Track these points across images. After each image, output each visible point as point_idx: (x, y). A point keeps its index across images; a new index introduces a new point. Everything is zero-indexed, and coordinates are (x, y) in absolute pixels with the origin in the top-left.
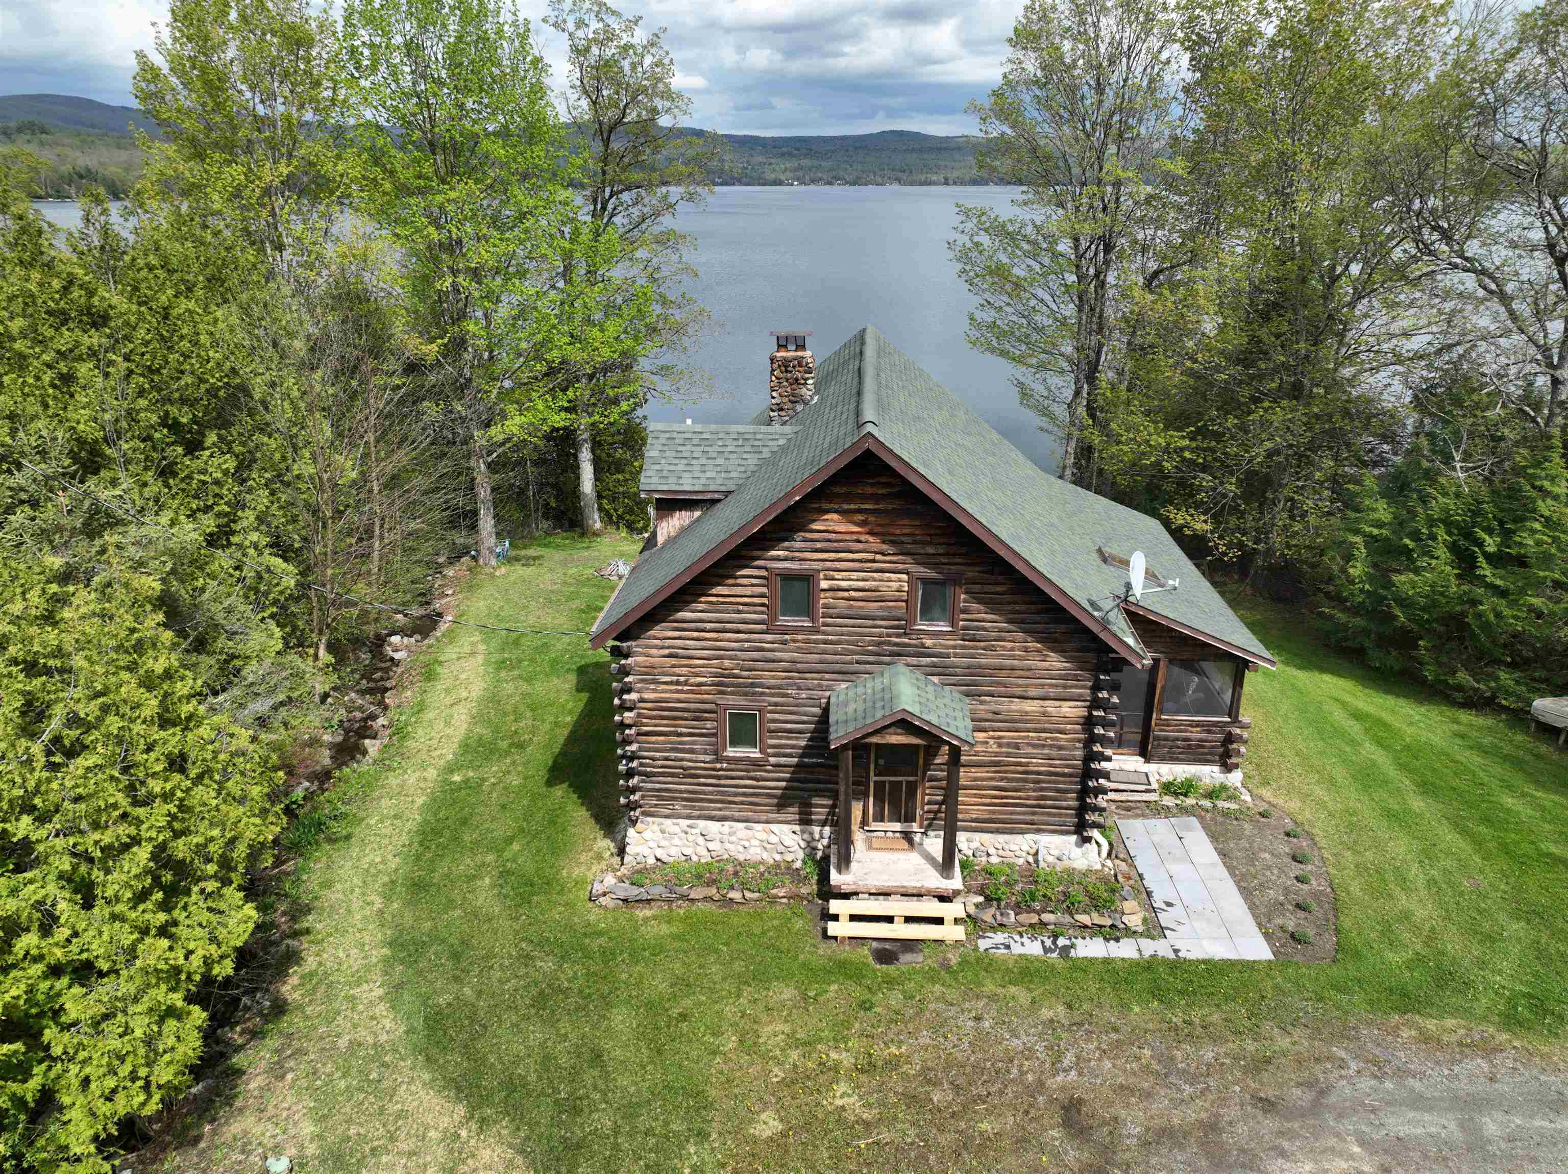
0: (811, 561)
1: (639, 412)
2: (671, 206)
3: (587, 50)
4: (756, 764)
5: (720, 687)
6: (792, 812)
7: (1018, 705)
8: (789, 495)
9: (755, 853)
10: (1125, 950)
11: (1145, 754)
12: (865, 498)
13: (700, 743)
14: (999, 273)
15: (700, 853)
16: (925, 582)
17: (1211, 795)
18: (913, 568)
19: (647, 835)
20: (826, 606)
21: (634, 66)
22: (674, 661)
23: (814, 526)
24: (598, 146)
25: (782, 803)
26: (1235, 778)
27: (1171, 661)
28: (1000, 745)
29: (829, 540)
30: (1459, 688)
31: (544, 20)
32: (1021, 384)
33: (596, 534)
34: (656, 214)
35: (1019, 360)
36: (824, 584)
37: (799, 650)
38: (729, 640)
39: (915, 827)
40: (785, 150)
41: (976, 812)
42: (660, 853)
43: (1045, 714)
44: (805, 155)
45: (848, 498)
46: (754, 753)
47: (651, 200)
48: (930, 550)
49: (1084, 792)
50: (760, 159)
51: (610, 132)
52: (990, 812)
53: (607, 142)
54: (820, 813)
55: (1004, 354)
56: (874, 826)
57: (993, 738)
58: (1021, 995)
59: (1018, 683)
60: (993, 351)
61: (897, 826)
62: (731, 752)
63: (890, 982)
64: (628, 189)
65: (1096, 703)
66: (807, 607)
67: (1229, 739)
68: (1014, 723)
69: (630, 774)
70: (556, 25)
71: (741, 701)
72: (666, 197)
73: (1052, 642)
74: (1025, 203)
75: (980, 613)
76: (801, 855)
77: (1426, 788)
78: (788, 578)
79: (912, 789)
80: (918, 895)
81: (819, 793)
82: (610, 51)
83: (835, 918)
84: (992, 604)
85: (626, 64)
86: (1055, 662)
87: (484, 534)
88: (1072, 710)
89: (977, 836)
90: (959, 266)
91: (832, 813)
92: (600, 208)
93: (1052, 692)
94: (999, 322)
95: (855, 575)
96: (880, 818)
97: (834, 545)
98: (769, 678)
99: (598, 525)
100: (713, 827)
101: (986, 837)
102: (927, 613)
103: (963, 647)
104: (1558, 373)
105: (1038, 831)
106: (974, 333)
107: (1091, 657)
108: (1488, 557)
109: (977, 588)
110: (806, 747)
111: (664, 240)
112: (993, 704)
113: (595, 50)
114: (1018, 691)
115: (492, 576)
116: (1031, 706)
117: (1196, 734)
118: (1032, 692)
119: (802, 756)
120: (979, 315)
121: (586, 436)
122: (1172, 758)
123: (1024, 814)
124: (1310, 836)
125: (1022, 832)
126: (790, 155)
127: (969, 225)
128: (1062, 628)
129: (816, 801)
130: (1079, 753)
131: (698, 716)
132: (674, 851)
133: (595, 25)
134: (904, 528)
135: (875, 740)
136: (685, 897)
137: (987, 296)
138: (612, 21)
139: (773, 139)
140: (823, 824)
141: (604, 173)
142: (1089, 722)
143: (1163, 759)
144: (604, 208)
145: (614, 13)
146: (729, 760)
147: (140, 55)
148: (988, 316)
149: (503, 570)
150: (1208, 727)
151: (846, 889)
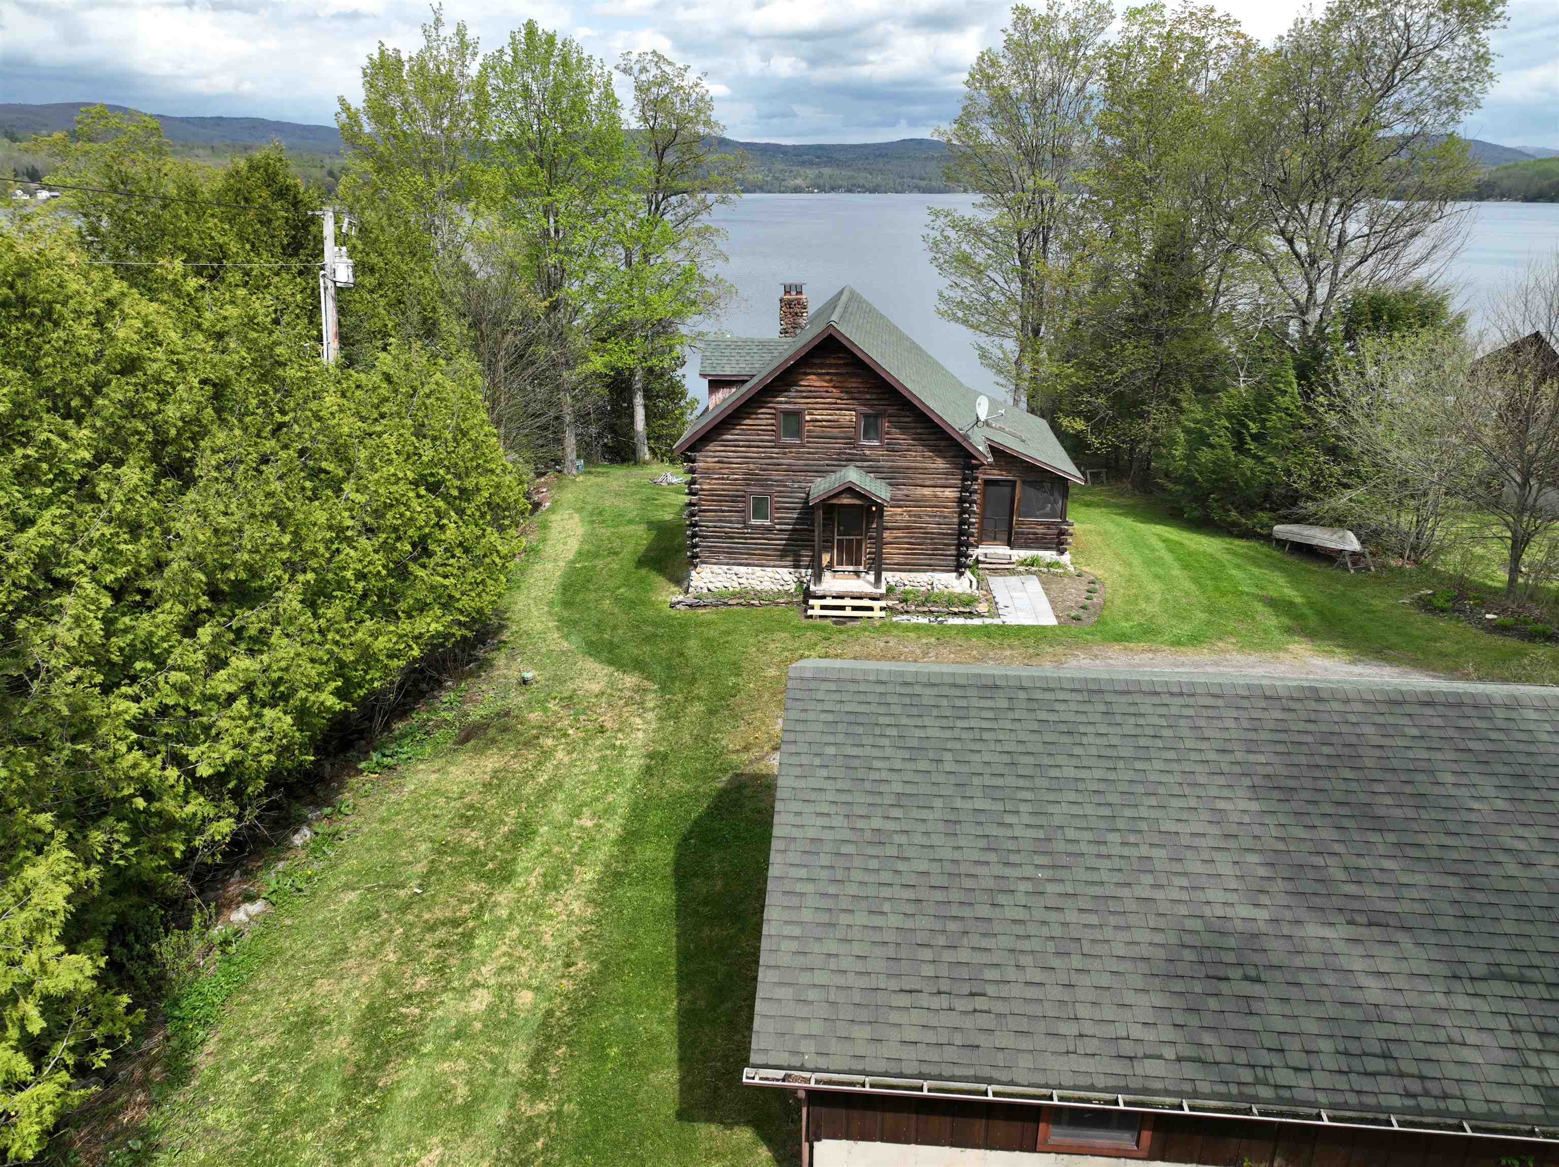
0: (800, 403)
1: (680, 372)
2: (708, 207)
3: (648, 89)
4: (768, 529)
5: (747, 482)
6: (789, 561)
7: (920, 491)
8: (786, 361)
9: (767, 585)
10: (977, 622)
11: (1010, 544)
12: (830, 366)
13: (735, 517)
14: (964, 262)
15: (733, 585)
16: (866, 416)
17: (1049, 565)
18: (858, 408)
19: (703, 575)
20: (809, 431)
21: (682, 102)
22: (721, 465)
23: (801, 382)
24: (653, 162)
25: (783, 554)
26: (1066, 558)
27: (1024, 482)
28: (910, 516)
29: (810, 391)
30: (1234, 524)
31: (617, 68)
32: (981, 348)
33: (646, 463)
34: (696, 213)
35: (976, 328)
36: (808, 418)
37: (793, 458)
38: (753, 453)
39: (861, 568)
40: (806, 157)
41: (897, 559)
42: (711, 586)
43: (935, 496)
44: (826, 164)
45: (821, 366)
46: (767, 523)
47: (692, 202)
48: (869, 397)
49: (960, 545)
50: (781, 167)
51: (664, 149)
53: (661, 158)
54: (805, 561)
55: (965, 322)
56: (837, 568)
57: (906, 511)
58: (912, 635)
59: (920, 478)
60: (957, 320)
61: (851, 568)
62: (753, 522)
63: (841, 632)
64: (676, 194)
65: (964, 489)
66: (798, 433)
67: (1062, 533)
68: (918, 502)
69: (694, 535)
70: (624, 71)
71: (758, 489)
72: (704, 200)
73: (938, 452)
74: (983, 205)
75: (896, 434)
76: (794, 586)
77: (1186, 567)
78: (787, 414)
79: (859, 542)
80: (861, 598)
81: (805, 547)
82: (665, 90)
83: (812, 608)
84: (903, 429)
85: (677, 100)
86: (940, 464)
87: (568, 450)
88: (950, 493)
89: (898, 574)
90: (932, 254)
91: (812, 561)
92: (656, 209)
93: (939, 482)
94: (965, 300)
95: (825, 412)
96: (840, 563)
97: (813, 394)
98: (776, 475)
99: (648, 457)
100: (742, 570)
101: (903, 575)
102: (866, 436)
103: (888, 456)
104: (1305, 318)
105: (934, 571)
106: (943, 307)
107: (960, 461)
108: (1251, 435)
109: (895, 419)
110: (797, 517)
111: (704, 233)
112: (905, 490)
113: (654, 90)
114: (919, 482)
115: (574, 481)
116: (927, 491)
117: (1040, 530)
118: (928, 483)
119: (795, 524)
120: (946, 293)
121: (639, 385)
122: (1027, 547)
123: (925, 559)
124: (1103, 584)
125: (924, 571)
126: (811, 163)
127: (938, 223)
128: (943, 443)
129: (803, 553)
130: (956, 520)
131: (734, 499)
132: (719, 585)
133: (654, 71)
134: (852, 383)
135: (835, 501)
136: (725, 604)
137: (953, 278)
138: (668, 69)
139: (795, 147)
140: (807, 567)
141: (658, 181)
142: (961, 501)
143: (1021, 547)
144: (657, 208)
145: (670, 63)
146: (752, 527)
147: (342, 101)
148: (957, 294)
149: (581, 478)
150: (1048, 525)
151: (820, 593)
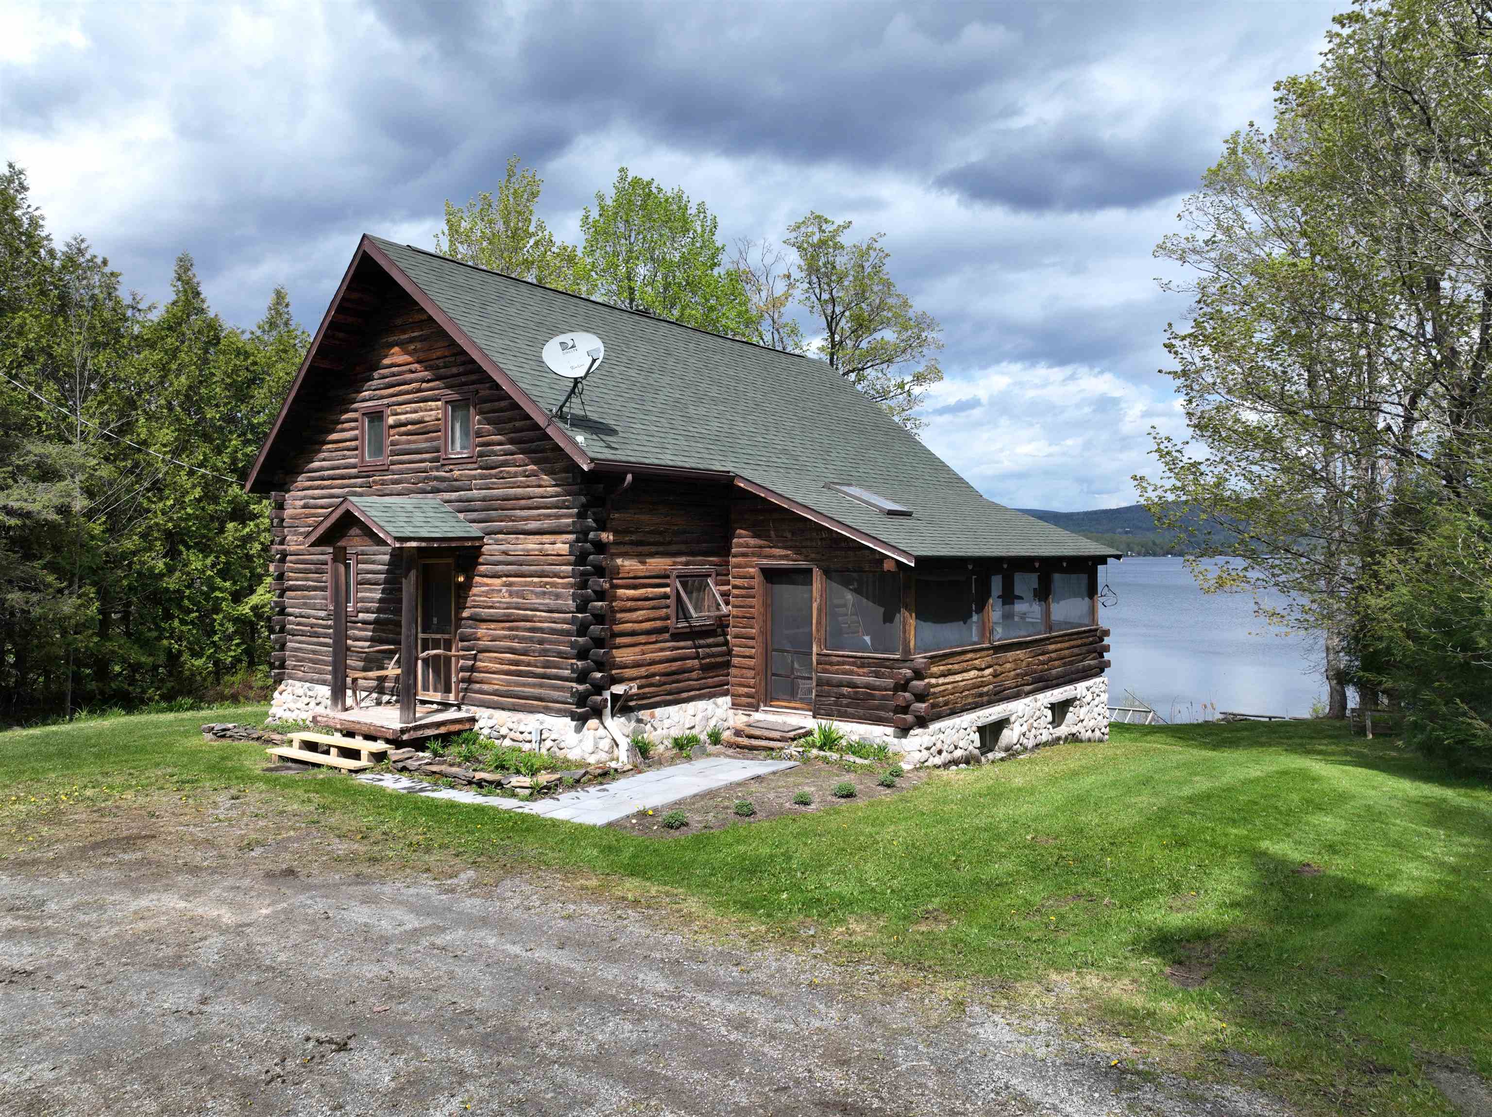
0: (383, 399)
4: (352, 621)
7: (522, 543)
12: (413, 326)
13: (319, 598)
16: (452, 405)
18: (445, 393)
19: (284, 696)
20: (393, 444)
22: (307, 511)
23: (386, 361)
25: (366, 666)
28: (511, 594)
29: (394, 375)
36: (391, 421)
37: (377, 492)
38: (337, 487)
39: (451, 698)
43: (543, 553)
45: (403, 329)
46: (350, 609)
48: (454, 370)
52: (509, 683)
56: (422, 696)
57: (505, 585)
59: (521, 517)
61: (439, 697)
65: (581, 535)
66: (382, 449)
69: (284, 630)
73: (545, 462)
75: (489, 435)
78: (371, 417)
79: (448, 646)
86: (548, 487)
89: (497, 714)
91: (398, 681)
95: (408, 407)
96: (426, 686)
97: (397, 379)
100: (322, 690)
101: (503, 715)
103: (482, 477)
107: (574, 477)
109: (487, 406)
110: (381, 601)
112: (503, 543)
114: (522, 525)
118: (532, 526)
119: (379, 611)
123: (534, 686)
125: (532, 710)
134: (438, 351)
142: (577, 560)
